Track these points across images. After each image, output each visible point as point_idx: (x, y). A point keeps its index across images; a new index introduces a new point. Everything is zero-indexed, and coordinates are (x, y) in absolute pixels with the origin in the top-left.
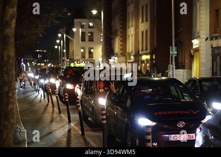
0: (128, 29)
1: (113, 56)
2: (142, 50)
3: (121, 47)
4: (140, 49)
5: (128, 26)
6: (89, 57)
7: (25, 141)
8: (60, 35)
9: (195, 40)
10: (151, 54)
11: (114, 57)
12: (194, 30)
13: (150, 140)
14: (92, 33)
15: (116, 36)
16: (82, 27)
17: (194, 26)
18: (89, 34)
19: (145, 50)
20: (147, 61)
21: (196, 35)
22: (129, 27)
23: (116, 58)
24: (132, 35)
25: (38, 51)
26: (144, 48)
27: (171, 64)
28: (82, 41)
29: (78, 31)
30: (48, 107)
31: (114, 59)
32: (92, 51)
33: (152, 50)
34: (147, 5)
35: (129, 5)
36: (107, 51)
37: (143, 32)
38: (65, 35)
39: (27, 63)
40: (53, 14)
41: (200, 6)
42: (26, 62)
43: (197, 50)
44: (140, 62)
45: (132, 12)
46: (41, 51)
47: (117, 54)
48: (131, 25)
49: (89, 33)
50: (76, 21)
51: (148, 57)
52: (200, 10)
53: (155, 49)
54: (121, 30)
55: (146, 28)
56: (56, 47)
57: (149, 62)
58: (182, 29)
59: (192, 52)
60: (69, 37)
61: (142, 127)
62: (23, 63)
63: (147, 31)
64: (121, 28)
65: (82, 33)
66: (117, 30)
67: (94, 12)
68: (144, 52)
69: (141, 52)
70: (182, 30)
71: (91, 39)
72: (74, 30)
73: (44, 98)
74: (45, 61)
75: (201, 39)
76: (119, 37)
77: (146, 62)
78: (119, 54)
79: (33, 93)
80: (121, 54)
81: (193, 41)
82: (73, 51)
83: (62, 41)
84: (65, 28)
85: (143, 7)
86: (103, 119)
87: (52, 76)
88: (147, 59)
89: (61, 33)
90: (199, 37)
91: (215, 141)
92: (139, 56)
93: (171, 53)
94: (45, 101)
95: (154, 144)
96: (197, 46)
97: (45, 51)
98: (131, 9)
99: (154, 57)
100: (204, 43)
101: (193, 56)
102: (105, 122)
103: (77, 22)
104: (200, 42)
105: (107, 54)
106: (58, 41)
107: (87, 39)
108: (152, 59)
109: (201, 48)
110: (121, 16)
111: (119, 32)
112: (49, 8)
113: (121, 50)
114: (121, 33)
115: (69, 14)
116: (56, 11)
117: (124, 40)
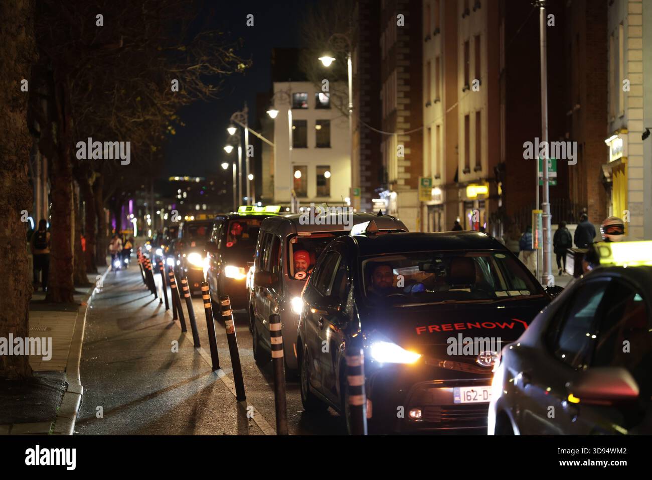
0: (425, 110)
1: (386, 189)
2: (467, 171)
3: (408, 164)
4: (462, 167)
5: (425, 101)
6: (320, 194)
7: (73, 413)
8: (232, 131)
9: (614, 137)
10: (491, 181)
11: (386, 193)
12: (611, 108)
13: (360, 387)
14: (326, 124)
15: (392, 131)
16: (297, 105)
17: (612, 98)
18: (318, 127)
19: (475, 170)
20: (481, 200)
21: (618, 124)
22: (429, 104)
23: (394, 195)
24: (438, 126)
25: (177, 178)
26: (473, 165)
27: (541, 208)
28: (296, 146)
29: (283, 116)
30: (171, 331)
31: (388, 198)
32: (327, 175)
33: (495, 169)
34: (478, 39)
35: (429, 38)
36: (369, 174)
37: (467, 118)
38: (246, 131)
39: (144, 214)
40: (198, 66)
41: (627, 38)
42: (140, 212)
43: (620, 167)
44: (461, 206)
45: (437, 59)
46: (186, 178)
47: (394, 183)
48: (433, 97)
49: (318, 122)
50: (279, 87)
51: (484, 190)
52: (626, 50)
53: (502, 166)
54: (408, 113)
55: (478, 107)
56: (225, 166)
57: (487, 203)
58: (578, 106)
59: (607, 174)
60: (259, 136)
61: (381, 366)
62: (132, 216)
63: (478, 114)
64: (407, 107)
65: (295, 123)
66: (394, 113)
67: (327, 61)
68: (473, 175)
69: (462, 177)
70: (578, 111)
71: (324, 142)
72: (273, 114)
73: (167, 308)
74: (198, 207)
75: (631, 135)
76: (402, 133)
77: (477, 205)
78: (401, 182)
79: (143, 295)
80: (407, 182)
81: (607, 141)
82: (272, 177)
83: (240, 149)
84: (246, 110)
85: (467, 44)
86: (275, 347)
87: (193, 244)
88: (480, 195)
89: (236, 125)
90: (625, 127)
91: (524, 385)
92: (458, 189)
93: (539, 174)
94: (167, 315)
95: (413, 414)
96: (621, 155)
97: (198, 180)
98: (433, 50)
99: (500, 191)
100: (639, 148)
101: (611, 183)
102: (279, 354)
103: (281, 91)
104: (628, 144)
105: (368, 184)
106: (229, 149)
107: (311, 140)
108: (493, 196)
109: (631, 162)
110: (407, 70)
111: (400, 119)
112: (182, 48)
113: (407, 170)
114: (407, 120)
115: (243, 66)
116: (205, 58)
117: (416, 142)
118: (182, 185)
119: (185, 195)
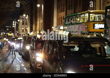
6: (26, 31)
28: (23, 24)
29: (20, 21)
38: (16, 22)
54: (35, 22)
71: (26, 24)
74: (10, 32)
97: (10, 27)
118: (8, 28)
119: (8, 30)
